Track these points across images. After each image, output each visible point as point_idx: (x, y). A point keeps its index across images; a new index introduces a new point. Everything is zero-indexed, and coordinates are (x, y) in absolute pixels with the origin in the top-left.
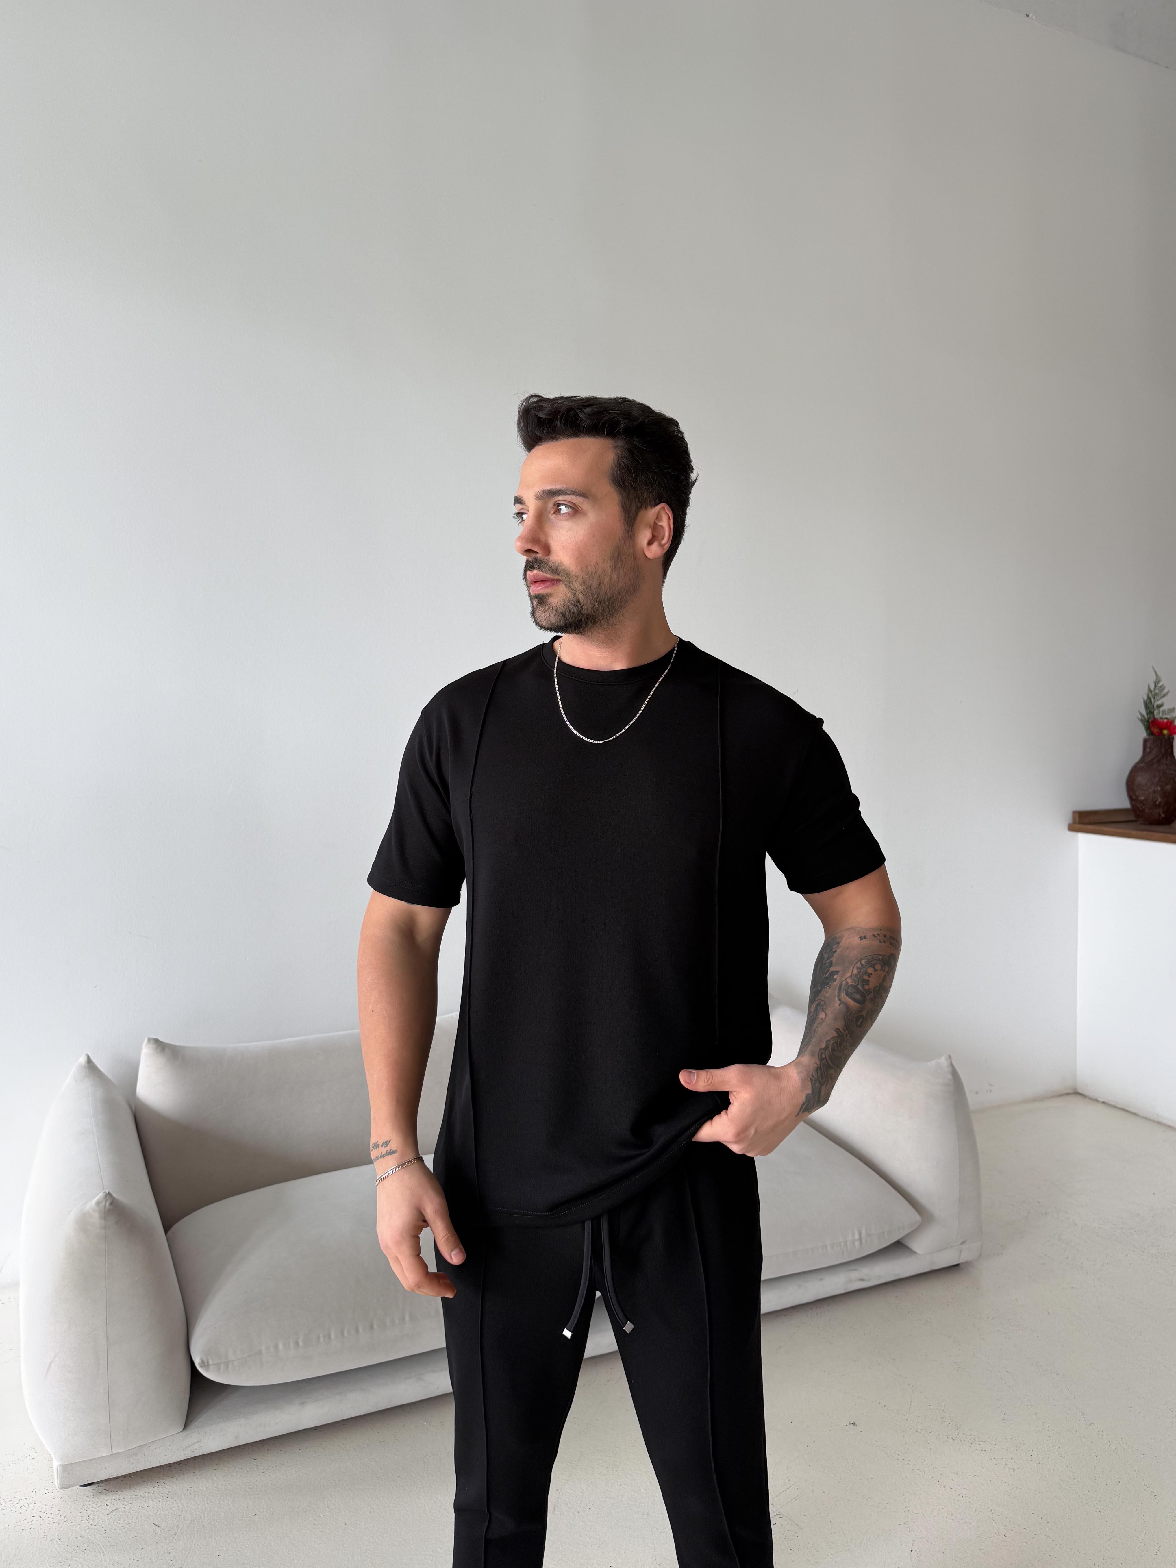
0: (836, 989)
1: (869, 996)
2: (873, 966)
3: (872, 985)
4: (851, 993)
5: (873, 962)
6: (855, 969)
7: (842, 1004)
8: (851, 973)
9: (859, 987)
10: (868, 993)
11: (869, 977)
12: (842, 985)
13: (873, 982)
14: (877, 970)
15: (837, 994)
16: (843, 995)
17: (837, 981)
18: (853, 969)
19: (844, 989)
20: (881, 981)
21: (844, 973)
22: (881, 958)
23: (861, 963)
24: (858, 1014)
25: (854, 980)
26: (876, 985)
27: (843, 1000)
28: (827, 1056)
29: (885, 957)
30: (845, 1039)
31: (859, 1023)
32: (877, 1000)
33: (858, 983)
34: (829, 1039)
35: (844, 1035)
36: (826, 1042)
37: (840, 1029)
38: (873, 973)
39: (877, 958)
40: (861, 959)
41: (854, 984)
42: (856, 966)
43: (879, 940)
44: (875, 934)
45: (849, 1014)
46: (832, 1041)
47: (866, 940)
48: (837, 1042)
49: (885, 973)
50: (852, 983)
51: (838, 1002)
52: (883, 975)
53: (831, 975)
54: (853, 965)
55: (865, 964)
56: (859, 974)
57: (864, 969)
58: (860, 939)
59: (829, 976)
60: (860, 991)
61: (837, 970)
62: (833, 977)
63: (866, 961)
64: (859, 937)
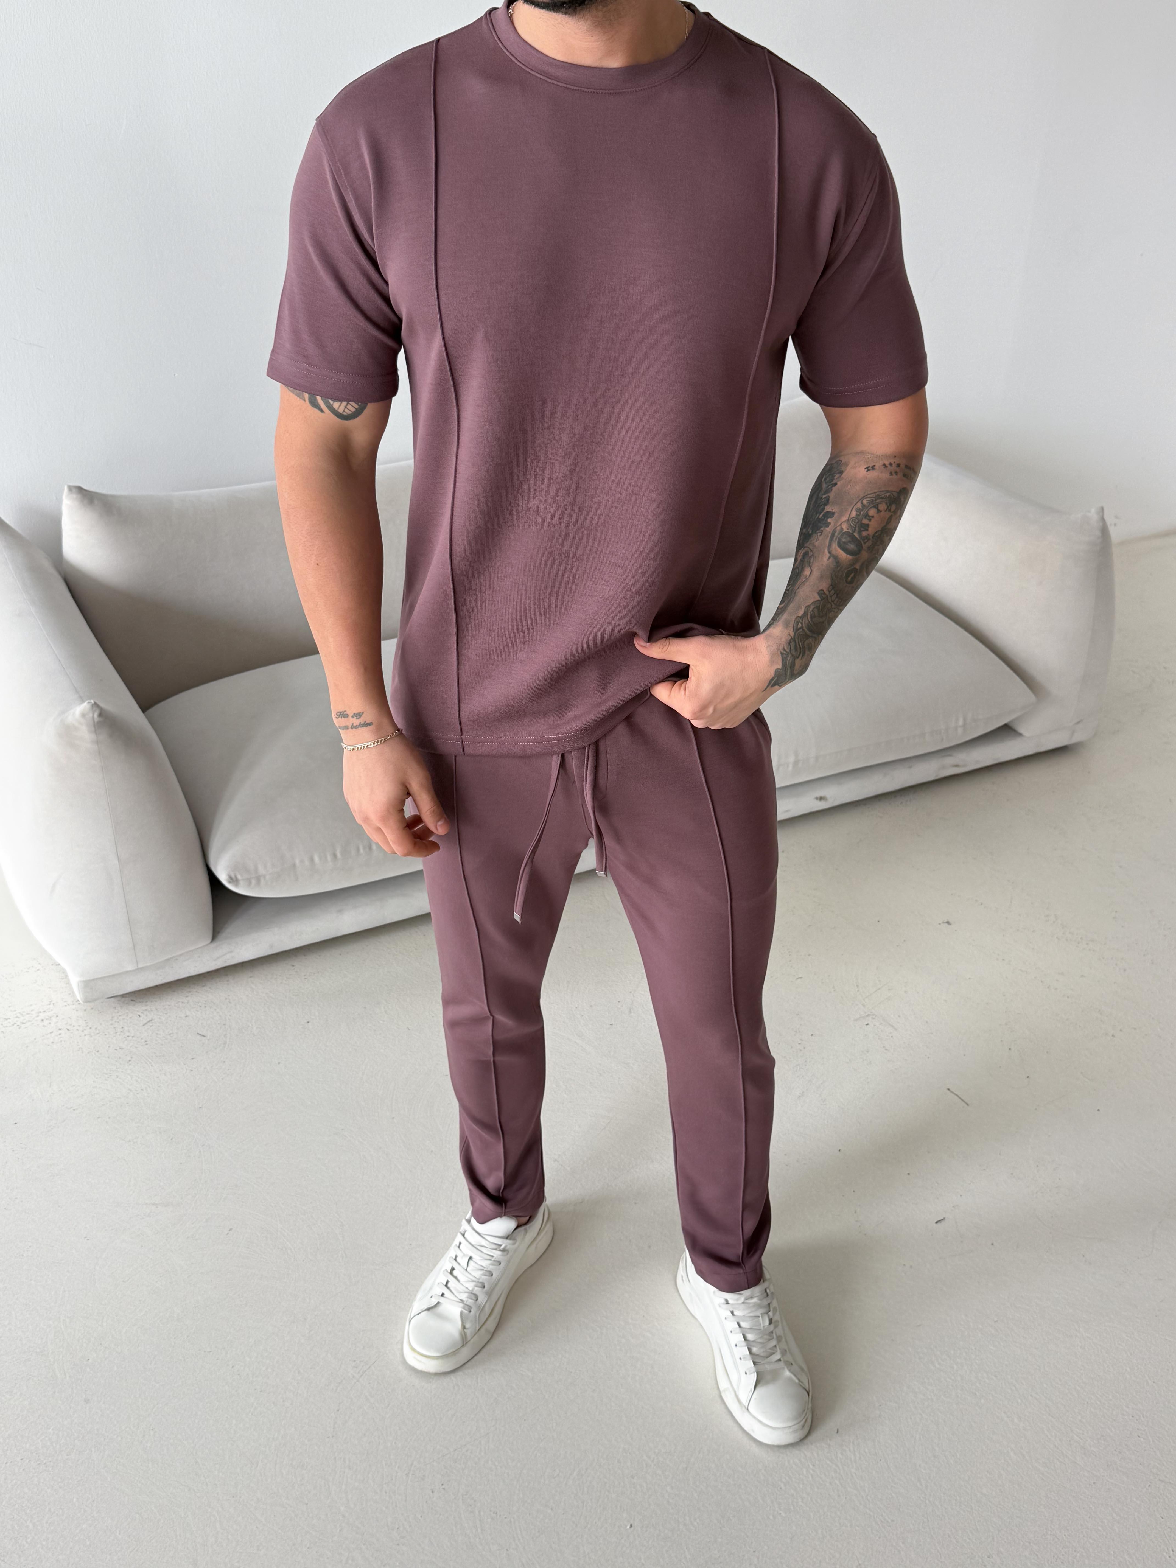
0: (828, 536)
1: (867, 544)
2: (876, 507)
3: (871, 531)
4: (844, 543)
5: (877, 501)
6: (854, 510)
7: (832, 558)
8: (848, 516)
9: (856, 534)
10: (866, 540)
11: (870, 520)
12: (835, 532)
13: (874, 526)
14: (881, 511)
15: (827, 545)
16: (835, 545)
17: (830, 526)
18: (852, 510)
19: (836, 539)
20: (885, 524)
21: (841, 515)
22: (889, 495)
23: (862, 503)
24: (850, 569)
25: (851, 525)
26: (877, 530)
27: (834, 552)
28: (804, 625)
29: (893, 493)
30: (830, 601)
31: (849, 579)
32: (876, 547)
33: (855, 529)
34: (809, 604)
35: (829, 596)
36: (805, 608)
37: (825, 590)
38: (875, 515)
39: (883, 496)
40: (863, 498)
41: (850, 531)
42: (856, 507)
43: (890, 472)
44: (887, 463)
45: (840, 570)
46: (812, 607)
47: (874, 471)
48: (818, 607)
49: (891, 514)
50: (848, 529)
51: (828, 555)
52: (888, 516)
53: (825, 517)
54: (853, 506)
55: (867, 503)
56: (858, 518)
57: (864, 512)
58: (866, 470)
59: (823, 518)
60: (857, 539)
61: (833, 511)
62: (827, 521)
63: (869, 501)
64: (866, 466)
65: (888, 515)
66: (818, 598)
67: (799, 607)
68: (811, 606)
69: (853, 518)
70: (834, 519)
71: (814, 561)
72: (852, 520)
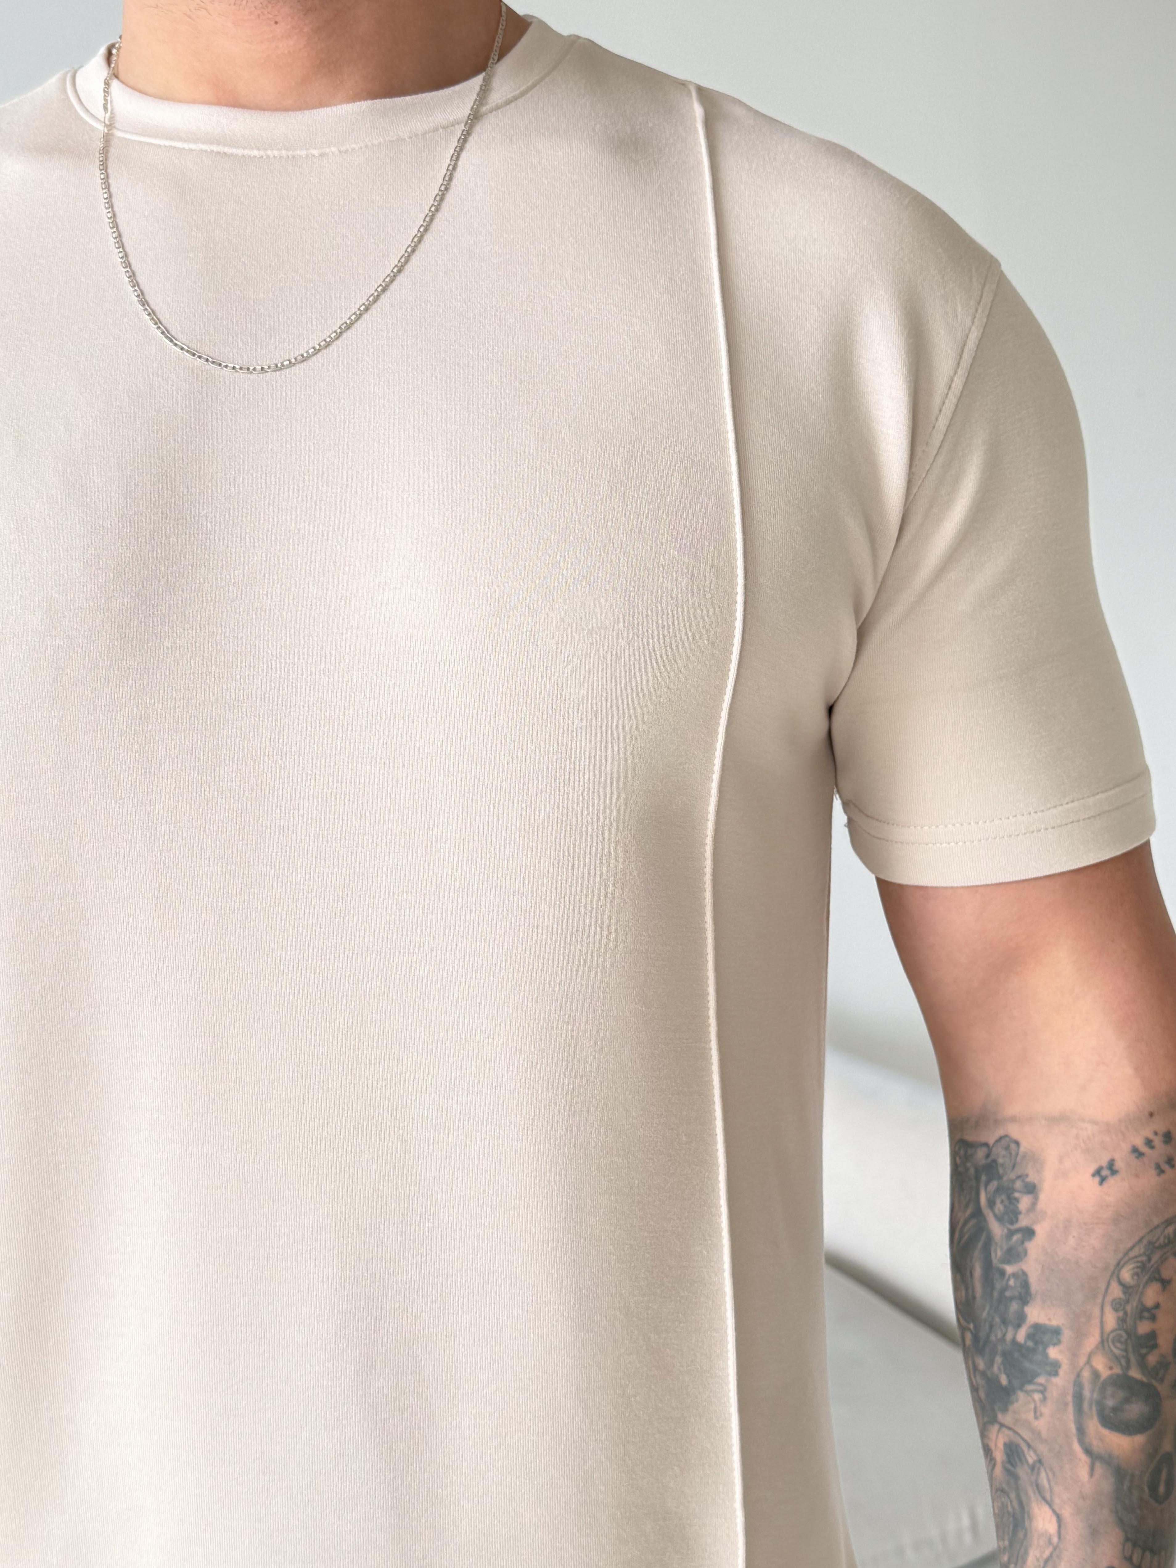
0: (1066, 1404)
1: (1167, 1379)
2: (1155, 1276)
3: (1165, 1344)
4: (1115, 1410)
5: (1153, 1261)
6: (1106, 1307)
7: (1098, 1465)
8: (1097, 1330)
9: (1135, 1373)
10: (1162, 1372)
11: (1153, 1318)
12: (1081, 1385)
13: (1166, 1327)
14: (1170, 1282)
15: (1074, 1432)
16: (1093, 1426)
17: (1061, 1372)
18: (1102, 1315)
19: (1090, 1405)
21: (1080, 1335)
22: (1174, 1231)
23: (1121, 1283)
25: (1114, 1355)
27: (1096, 1446)
31: (1159, 1490)
33: (1128, 1361)
38: (1161, 1299)
39: (1161, 1240)
40: (1119, 1266)
41: (1117, 1370)
42: (1109, 1299)
43: (1153, 1165)
44: (1139, 1142)
45: (1130, 1489)
47: (1117, 1177)
50: (1111, 1368)
51: (1084, 1459)
53: (1036, 1343)
54: (1100, 1297)
55: (1133, 1278)
56: (1125, 1327)
57: (1134, 1303)
58: (1097, 1179)
59: (1030, 1344)
60: (1142, 1383)
61: (1054, 1323)
62: (1046, 1355)
63: (1134, 1268)
64: (1093, 1168)
69: (1112, 1331)
70: (1062, 1347)
71: (1053, 1483)
72: (1111, 1336)
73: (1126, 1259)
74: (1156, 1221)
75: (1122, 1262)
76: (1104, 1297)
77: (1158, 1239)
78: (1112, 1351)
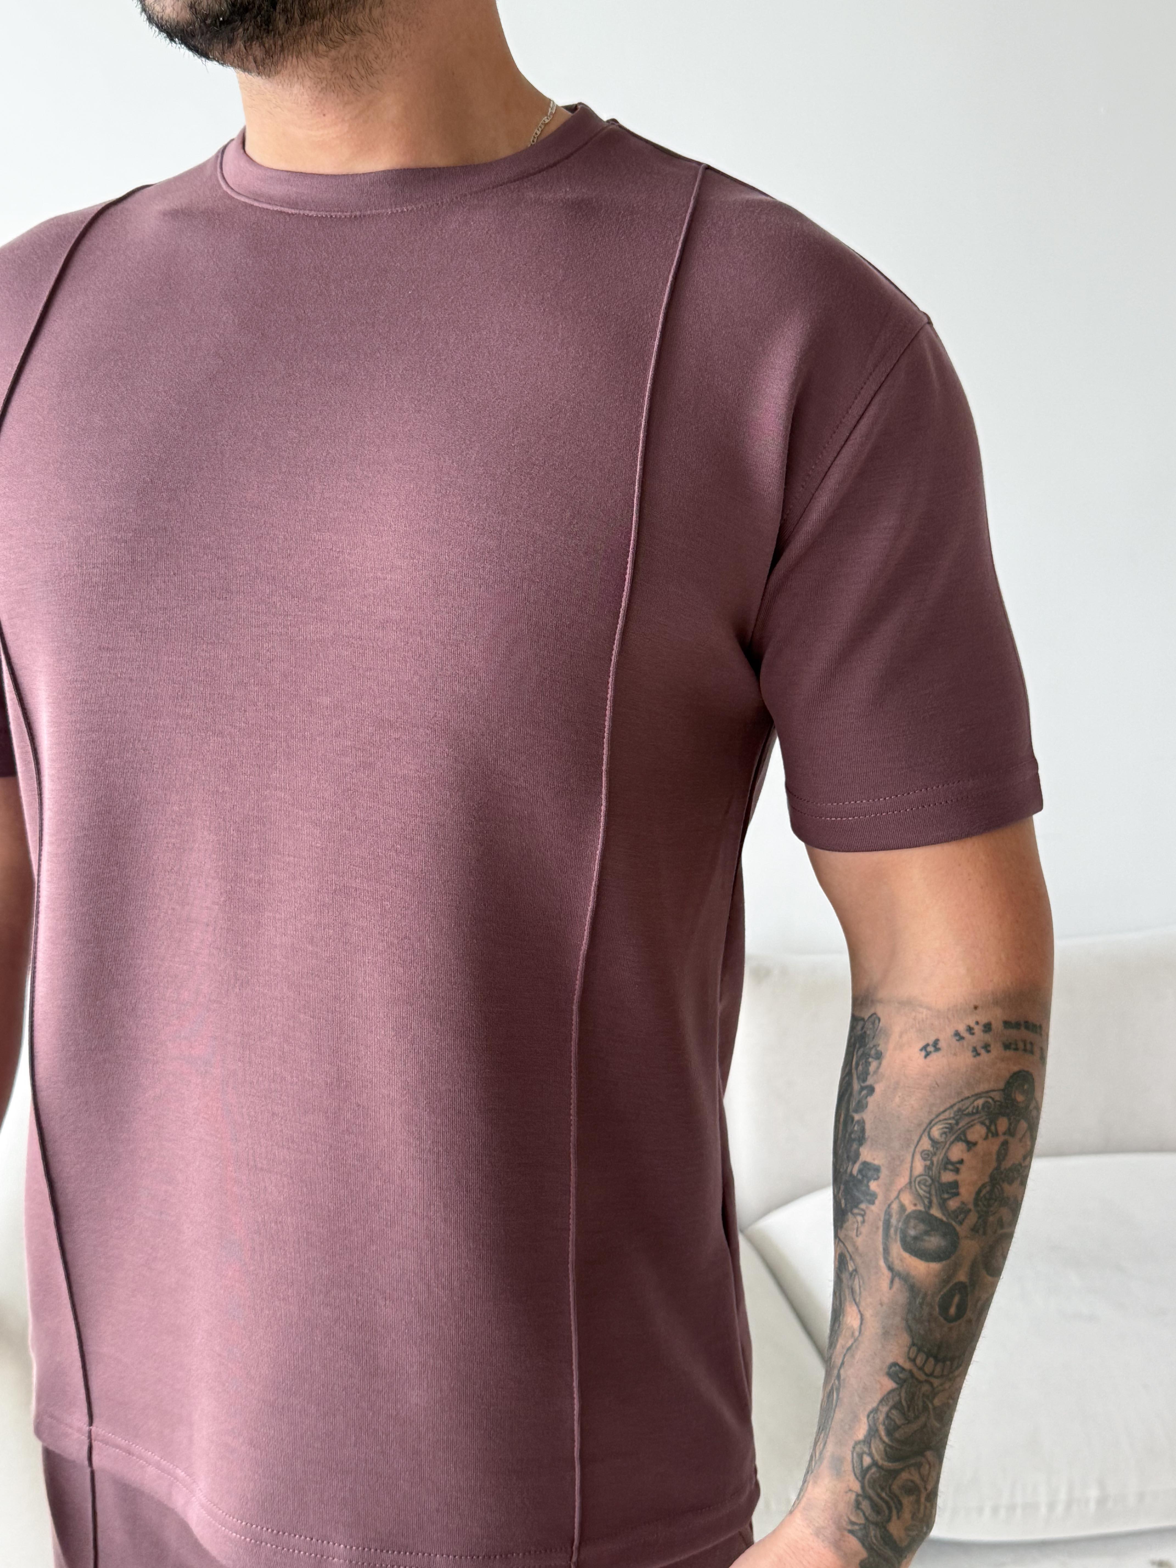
0: (878, 1228)
1: (967, 1222)
2: (962, 1137)
3: (967, 1193)
4: (915, 1238)
5: (961, 1125)
6: (917, 1156)
7: (897, 1280)
8: (908, 1173)
9: (936, 1212)
10: (962, 1216)
11: (957, 1171)
12: (890, 1211)
13: (973, 1179)
14: (976, 1144)
15: (881, 1249)
16: (896, 1249)
17: (877, 1202)
18: (912, 1162)
19: (896, 1232)
21: (894, 1175)
22: (983, 1105)
23: (930, 1139)
24: (945, 1290)
25: (919, 1195)
26: (980, 1184)
27: (897, 1265)
28: (877, 1457)
29: (992, 1094)
30: (922, 1377)
31: (953, 1311)
32: (991, 1219)
33: (930, 1202)
34: (875, 1405)
35: (915, 1370)
36: (868, 1416)
37: (901, 1361)
38: (966, 1156)
39: (970, 1109)
40: (930, 1125)
41: (920, 1208)
42: (919, 1149)
43: (971, 1048)
44: (962, 1028)
45: (921, 1304)
46: (884, 1409)
47: (939, 1054)
48: (897, 1406)
49: (1002, 1138)
50: (915, 1205)
51: (886, 1274)
52: (995, 1148)
53: (863, 1176)
54: (913, 1147)
55: (941, 1136)
56: (931, 1173)
57: (940, 1156)
58: (923, 1053)
59: (860, 1177)
60: (941, 1221)
61: (876, 1162)
62: (868, 1186)
63: (943, 1128)
64: (922, 1044)
65: (994, 1146)
66: (890, 1385)
67: (855, 1418)
68: (880, 1408)
69: (920, 1176)
70: (880, 1181)
71: (862, 1289)
72: (918, 1179)
73: (937, 1120)
74: (967, 1093)
75: (933, 1123)
76: (916, 1147)
77: (967, 1108)
78: (917, 1191)
